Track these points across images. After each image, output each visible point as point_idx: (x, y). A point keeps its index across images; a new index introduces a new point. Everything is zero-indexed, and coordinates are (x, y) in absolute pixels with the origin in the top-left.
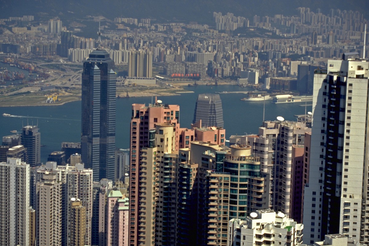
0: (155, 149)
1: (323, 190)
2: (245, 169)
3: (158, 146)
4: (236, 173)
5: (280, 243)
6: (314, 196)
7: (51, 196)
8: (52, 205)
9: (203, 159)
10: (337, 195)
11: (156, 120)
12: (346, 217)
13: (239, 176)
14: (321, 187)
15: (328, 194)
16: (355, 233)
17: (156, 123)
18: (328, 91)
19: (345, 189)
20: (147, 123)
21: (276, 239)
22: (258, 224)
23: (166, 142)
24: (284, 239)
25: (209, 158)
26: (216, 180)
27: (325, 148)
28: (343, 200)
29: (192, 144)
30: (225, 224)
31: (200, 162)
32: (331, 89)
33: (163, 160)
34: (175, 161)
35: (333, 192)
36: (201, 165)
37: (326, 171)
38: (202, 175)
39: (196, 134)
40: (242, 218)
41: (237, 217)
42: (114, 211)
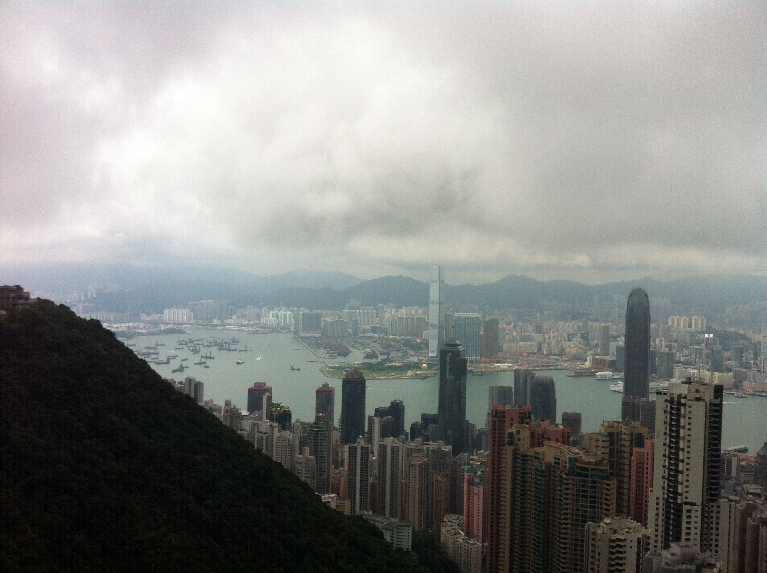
0: (512, 448)
1: (666, 496)
2: (594, 473)
3: (516, 444)
4: (587, 476)
5: (631, 547)
6: (658, 501)
9: (555, 458)
10: (679, 501)
11: (512, 419)
12: (688, 522)
13: (589, 479)
14: (664, 493)
15: (670, 500)
16: (696, 537)
17: (512, 422)
18: (669, 410)
19: (687, 498)
20: (504, 421)
21: (628, 543)
22: (611, 529)
23: (522, 442)
24: (635, 544)
25: (561, 458)
26: (570, 482)
27: (667, 460)
28: (685, 508)
29: (546, 445)
30: (577, 520)
31: (552, 461)
32: (672, 408)
33: (520, 456)
34: (530, 458)
35: (675, 499)
36: (553, 462)
37: (668, 480)
38: (554, 472)
39: (545, 432)
40: (592, 515)
41: (588, 515)
42: (470, 485)
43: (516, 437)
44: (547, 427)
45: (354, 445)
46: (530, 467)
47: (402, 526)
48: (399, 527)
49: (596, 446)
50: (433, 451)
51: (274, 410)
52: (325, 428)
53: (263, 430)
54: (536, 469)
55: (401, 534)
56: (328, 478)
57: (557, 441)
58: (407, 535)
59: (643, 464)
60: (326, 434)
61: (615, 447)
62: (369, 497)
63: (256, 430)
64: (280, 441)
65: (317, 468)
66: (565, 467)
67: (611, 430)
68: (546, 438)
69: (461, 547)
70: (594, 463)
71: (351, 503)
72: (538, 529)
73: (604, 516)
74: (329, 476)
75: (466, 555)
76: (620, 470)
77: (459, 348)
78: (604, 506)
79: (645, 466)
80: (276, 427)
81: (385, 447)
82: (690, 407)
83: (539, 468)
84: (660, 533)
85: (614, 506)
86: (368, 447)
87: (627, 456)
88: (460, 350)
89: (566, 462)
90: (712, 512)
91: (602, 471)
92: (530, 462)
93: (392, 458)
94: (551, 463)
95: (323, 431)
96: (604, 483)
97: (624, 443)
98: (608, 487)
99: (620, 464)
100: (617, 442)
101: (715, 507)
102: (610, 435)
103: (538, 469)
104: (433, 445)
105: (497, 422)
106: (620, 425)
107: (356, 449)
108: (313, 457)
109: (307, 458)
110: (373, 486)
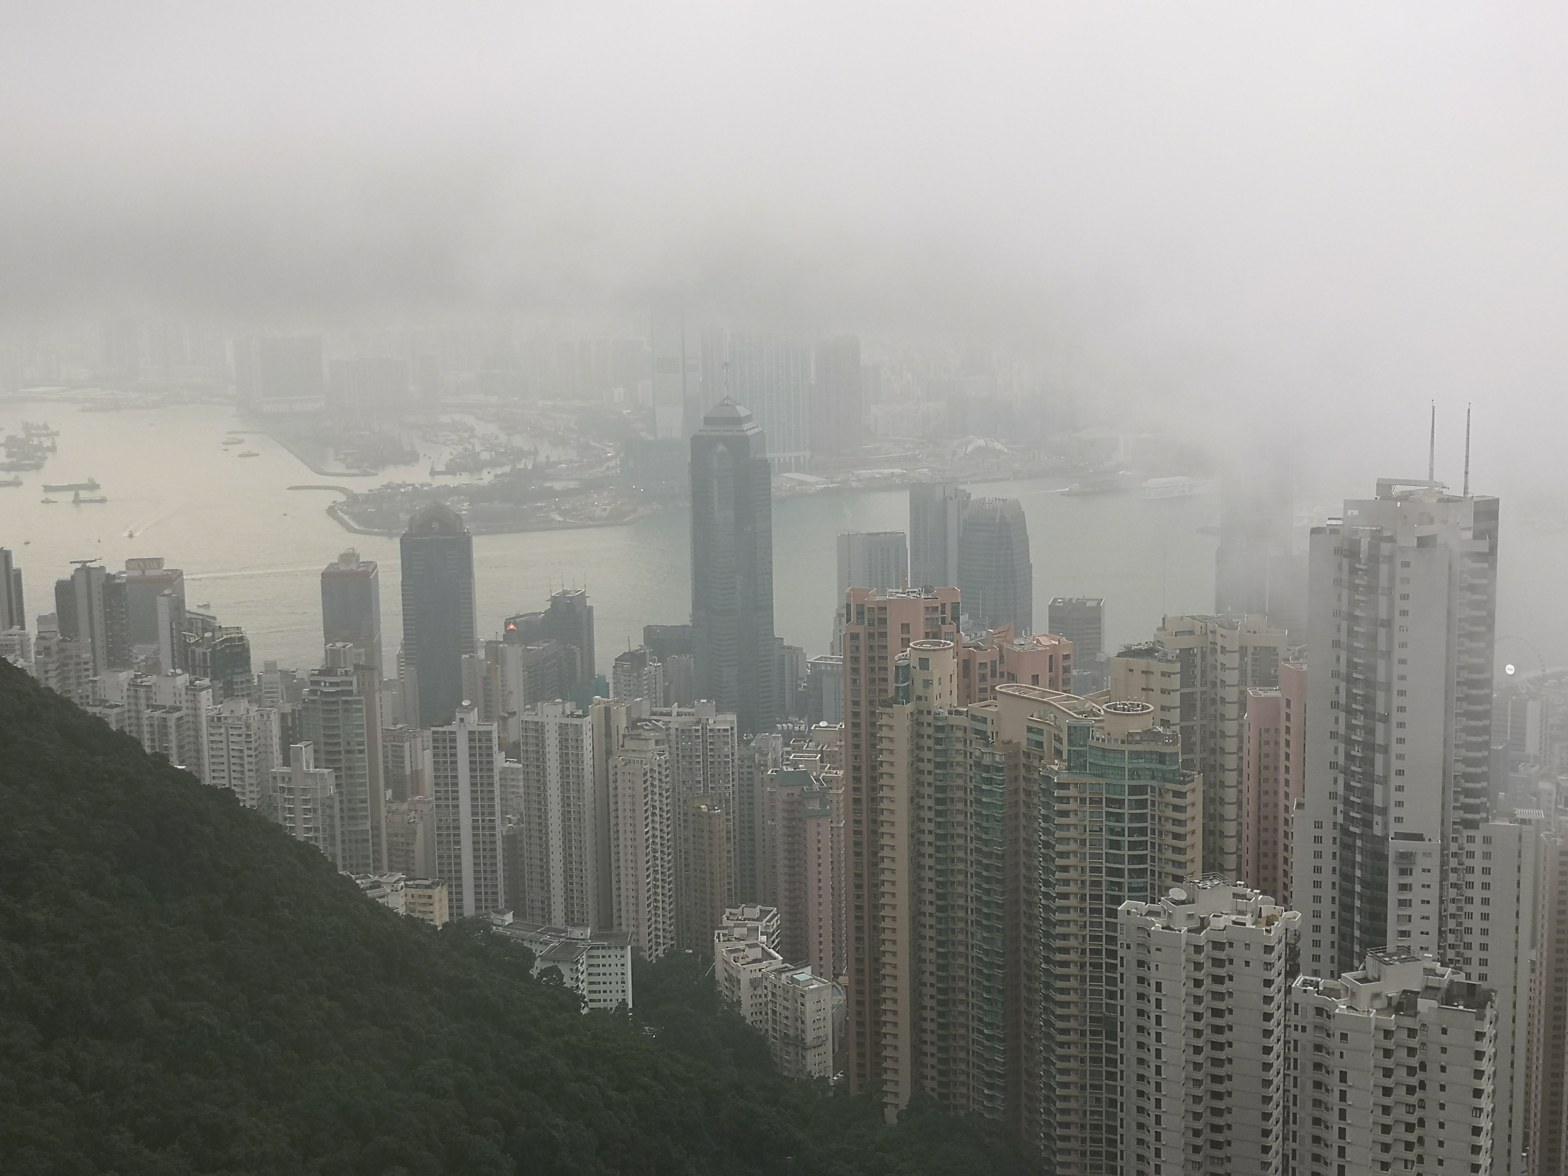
0: (909, 707)
1: (1340, 819)
2: (1141, 763)
3: (919, 698)
4: (1119, 773)
6: (1319, 832)
7: (645, 789)
8: (649, 813)
9: (1030, 729)
10: (1378, 831)
11: (905, 627)
12: (1404, 887)
13: (1126, 782)
14: (1335, 810)
15: (1352, 829)
17: (906, 636)
18: (1345, 576)
19: (1399, 820)
20: (884, 635)
21: (1238, 953)
22: (1190, 916)
23: (936, 688)
24: (1256, 955)
25: (1045, 728)
26: (1072, 792)
27: (1342, 716)
28: (1395, 846)
29: (1002, 693)
30: (1097, 898)
31: (1022, 738)
32: (1353, 571)
33: (930, 731)
34: (960, 734)
35: (1368, 824)
36: (1024, 743)
37: (1346, 771)
38: (1028, 768)
39: (1001, 657)
40: (1138, 882)
41: (1126, 880)
42: (793, 819)
43: (919, 676)
44: (1006, 646)
45: (446, 728)
46: (960, 758)
47: (603, 948)
48: (595, 953)
49: (1143, 689)
50: (683, 731)
51: (192, 641)
52: (355, 683)
53: (164, 698)
54: (978, 764)
55: (601, 970)
56: (376, 828)
57: (1035, 679)
58: (619, 970)
59: (1277, 731)
60: (359, 702)
61: (1198, 689)
62: (500, 873)
63: (143, 701)
64: (222, 730)
65: (341, 802)
66: (1059, 753)
67: (1186, 642)
68: (1002, 675)
69: (773, 994)
70: (1138, 738)
71: (450, 893)
72: (989, 929)
73: (1169, 881)
74: (379, 822)
75: (787, 1014)
76: (1213, 751)
77: (746, 427)
78: (1169, 854)
79: (1283, 736)
80: (208, 687)
81: (539, 728)
82: (1406, 565)
83: (987, 760)
84: (1327, 922)
85: (1197, 854)
86: (490, 732)
87: (1232, 711)
88: (749, 433)
89: (1059, 740)
90: (1471, 855)
91: (1162, 758)
92: (960, 746)
93: (564, 759)
94: (1019, 743)
95: (350, 693)
96: (1168, 790)
97: (1221, 675)
98: (1177, 801)
99: (1213, 735)
100: (1203, 673)
101: (1479, 840)
102: (1186, 655)
103: (984, 763)
104: (679, 714)
105: (862, 637)
106: (1210, 628)
107: (454, 740)
108: (326, 771)
109: (308, 775)
110: (511, 840)
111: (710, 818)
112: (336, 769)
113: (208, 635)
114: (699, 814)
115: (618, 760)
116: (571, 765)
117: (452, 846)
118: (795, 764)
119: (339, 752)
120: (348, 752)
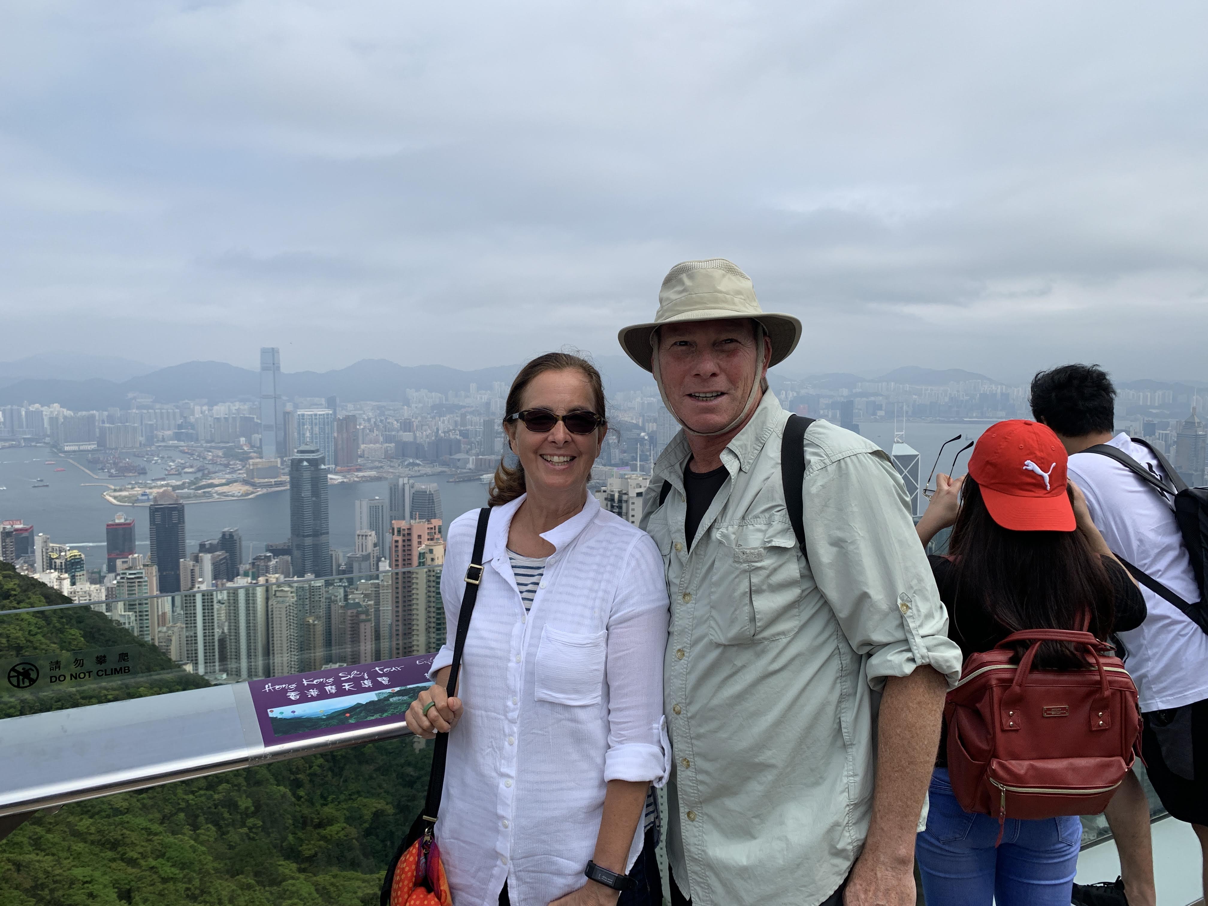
3: (429, 566)
7: (286, 614)
8: (288, 625)
11: (419, 537)
17: (420, 540)
20: (409, 540)
23: (436, 562)
42: (353, 624)
43: (429, 556)
50: (299, 588)
51: (55, 557)
52: (144, 573)
62: (217, 656)
65: (137, 628)
71: (193, 667)
77: (316, 454)
80: (66, 579)
81: (236, 589)
86: (212, 592)
88: (319, 457)
95: (141, 578)
104: (298, 580)
105: (400, 542)
108: (130, 613)
109: (121, 615)
110: (222, 641)
111: (314, 625)
112: (136, 612)
113: (63, 554)
114: (309, 625)
115: (272, 602)
116: (251, 605)
117: (193, 645)
118: (354, 599)
119: (135, 605)
120: (140, 604)
